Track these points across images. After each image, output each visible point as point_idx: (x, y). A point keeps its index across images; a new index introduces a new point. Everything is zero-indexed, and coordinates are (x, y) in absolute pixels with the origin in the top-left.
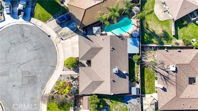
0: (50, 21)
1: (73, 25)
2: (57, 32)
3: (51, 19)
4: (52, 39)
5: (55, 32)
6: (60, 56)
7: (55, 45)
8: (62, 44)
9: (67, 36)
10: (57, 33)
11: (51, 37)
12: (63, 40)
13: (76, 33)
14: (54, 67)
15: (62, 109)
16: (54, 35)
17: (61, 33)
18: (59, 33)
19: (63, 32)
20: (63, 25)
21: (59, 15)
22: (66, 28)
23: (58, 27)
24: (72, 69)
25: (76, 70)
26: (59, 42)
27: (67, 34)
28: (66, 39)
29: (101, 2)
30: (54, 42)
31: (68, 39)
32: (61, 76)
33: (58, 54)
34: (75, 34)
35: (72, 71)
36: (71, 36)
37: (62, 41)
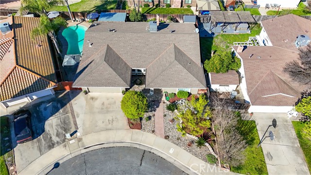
0: (13, 163)
1: (45, 109)
2: (51, 146)
3: (9, 159)
4: (65, 160)
5: (50, 149)
6: (116, 140)
7: (84, 151)
8: (86, 133)
9: (70, 122)
10: (53, 145)
11: (61, 162)
12: (76, 132)
13: (66, 104)
14: (145, 155)
15: (252, 136)
16: (58, 154)
17: (58, 135)
18: (55, 139)
19: (56, 131)
20: (36, 130)
21: (7, 139)
22: (47, 123)
23: (39, 141)
24: (150, 114)
25: (154, 105)
26: (79, 141)
27: (64, 122)
28: (76, 124)
29: (13, 43)
30: (77, 154)
31: (77, 119)
32: (167, 137)
33: (111, 145)
34: (68, 105)
35: (156, 113)
36: (70, 115)
37: (78, 134)
